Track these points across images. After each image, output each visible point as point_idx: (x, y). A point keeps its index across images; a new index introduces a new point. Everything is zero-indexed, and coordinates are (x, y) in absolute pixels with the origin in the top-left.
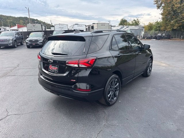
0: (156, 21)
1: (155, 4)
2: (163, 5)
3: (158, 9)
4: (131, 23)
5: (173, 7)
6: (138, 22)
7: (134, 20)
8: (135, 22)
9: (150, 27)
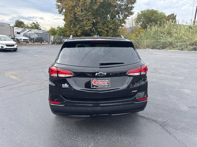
0: (58, 26)
1: (57, 8)
2: (64, 11)
3: (59, 13)
4: (30, 26)
5: (76, 14)
6: (39, 26)
7: (33, 23)
8: (34, 25)
9: (53, 32)
